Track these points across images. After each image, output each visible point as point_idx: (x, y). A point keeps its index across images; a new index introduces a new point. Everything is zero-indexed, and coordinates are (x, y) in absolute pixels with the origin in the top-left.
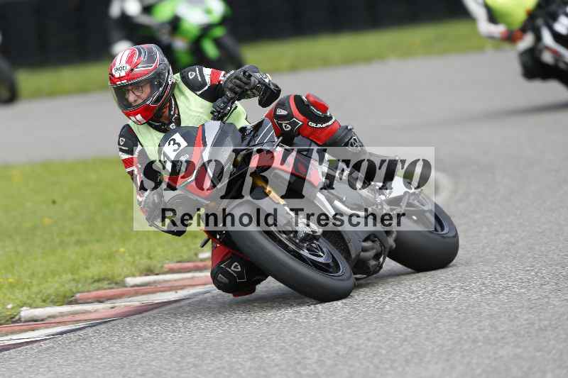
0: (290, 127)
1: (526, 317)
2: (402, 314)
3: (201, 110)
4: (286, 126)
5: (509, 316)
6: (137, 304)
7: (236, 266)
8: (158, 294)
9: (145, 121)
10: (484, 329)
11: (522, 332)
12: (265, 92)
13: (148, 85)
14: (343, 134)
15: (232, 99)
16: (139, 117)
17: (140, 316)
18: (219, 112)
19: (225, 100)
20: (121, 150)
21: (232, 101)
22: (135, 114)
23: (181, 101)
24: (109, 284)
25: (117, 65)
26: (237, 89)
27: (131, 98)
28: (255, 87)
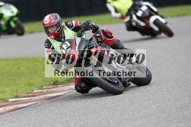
0: (101, 40)
1: (143, 111)
2: (102, 110)
3: (72, 34)
4: (99, 40)
5: (138, 111)
6: (13, 108)
7: (83, 84)
8: (20, 104)
9: (54, 38)
10: (130, 116)
11: (142, 117)
12: (94, 28)
13: (55, 26)
14: (117, 42)
15: (84, 30)
16: (53, 37)
17: (14, 112)
18: (80, 35)
19: (82, 31)
20: (46, 47)
21: (84, 31)
22: (51, 36)
23: (65, 32)
24: (3, 101)
25: (46, 20)
26: (85, 27)
27: (50, 30)
28: (91, 27)
